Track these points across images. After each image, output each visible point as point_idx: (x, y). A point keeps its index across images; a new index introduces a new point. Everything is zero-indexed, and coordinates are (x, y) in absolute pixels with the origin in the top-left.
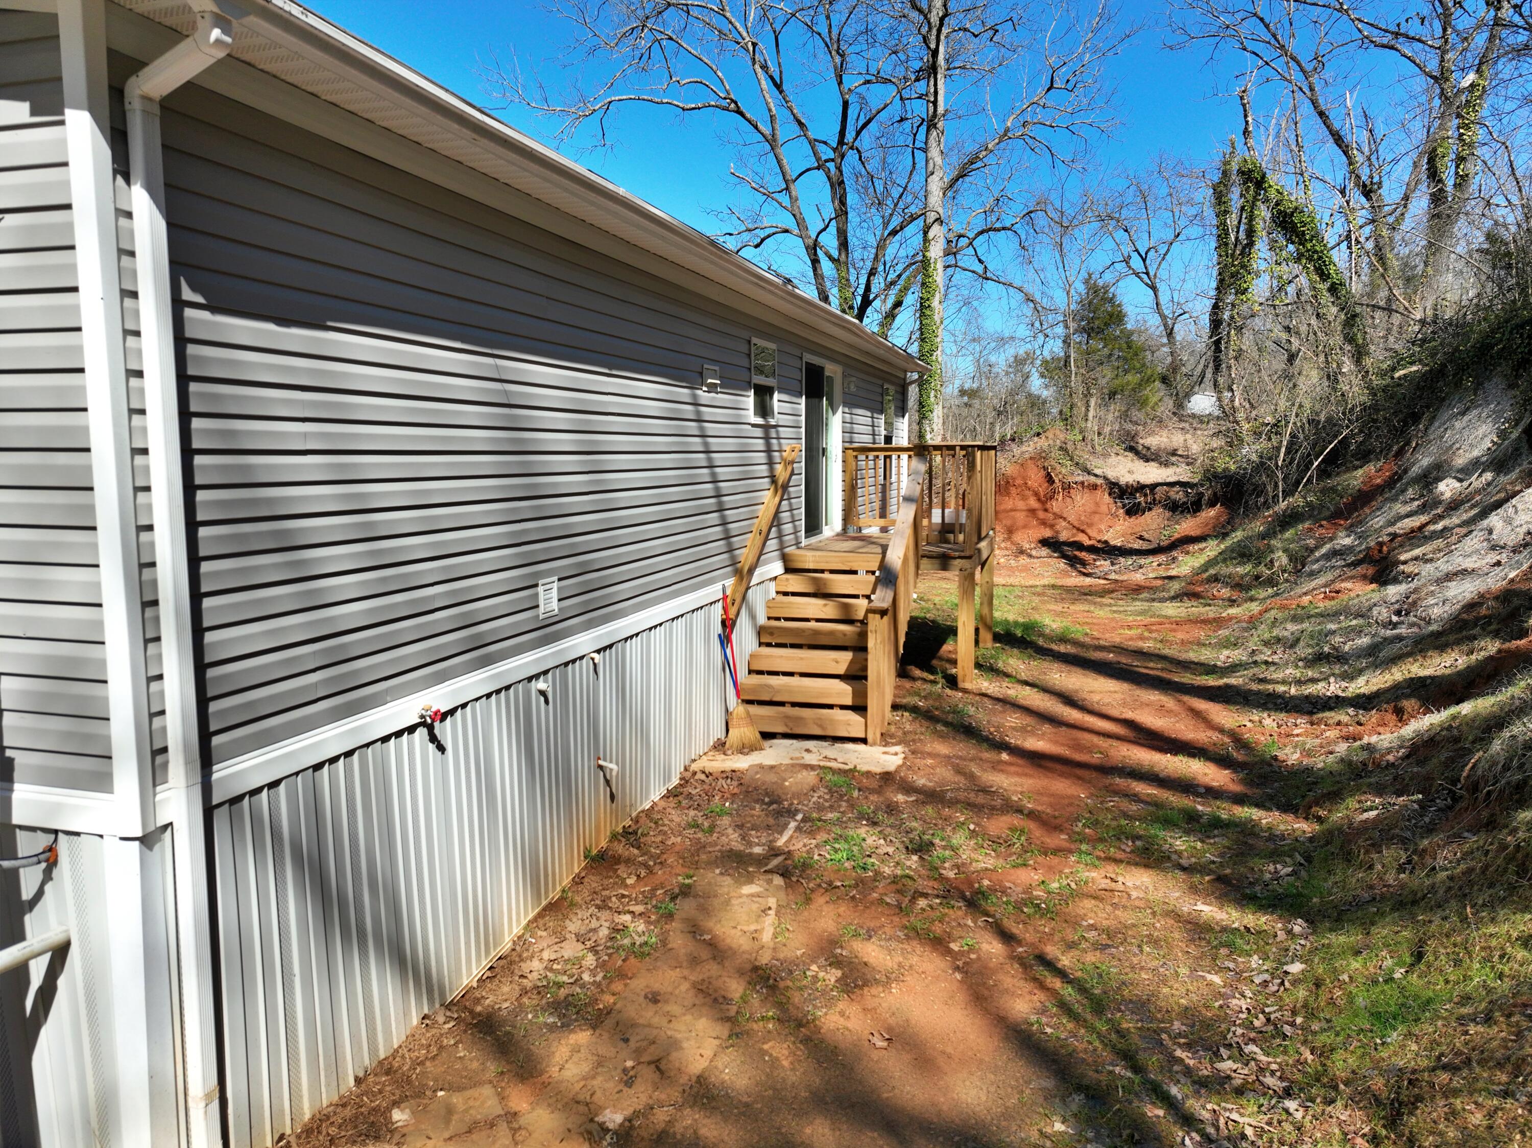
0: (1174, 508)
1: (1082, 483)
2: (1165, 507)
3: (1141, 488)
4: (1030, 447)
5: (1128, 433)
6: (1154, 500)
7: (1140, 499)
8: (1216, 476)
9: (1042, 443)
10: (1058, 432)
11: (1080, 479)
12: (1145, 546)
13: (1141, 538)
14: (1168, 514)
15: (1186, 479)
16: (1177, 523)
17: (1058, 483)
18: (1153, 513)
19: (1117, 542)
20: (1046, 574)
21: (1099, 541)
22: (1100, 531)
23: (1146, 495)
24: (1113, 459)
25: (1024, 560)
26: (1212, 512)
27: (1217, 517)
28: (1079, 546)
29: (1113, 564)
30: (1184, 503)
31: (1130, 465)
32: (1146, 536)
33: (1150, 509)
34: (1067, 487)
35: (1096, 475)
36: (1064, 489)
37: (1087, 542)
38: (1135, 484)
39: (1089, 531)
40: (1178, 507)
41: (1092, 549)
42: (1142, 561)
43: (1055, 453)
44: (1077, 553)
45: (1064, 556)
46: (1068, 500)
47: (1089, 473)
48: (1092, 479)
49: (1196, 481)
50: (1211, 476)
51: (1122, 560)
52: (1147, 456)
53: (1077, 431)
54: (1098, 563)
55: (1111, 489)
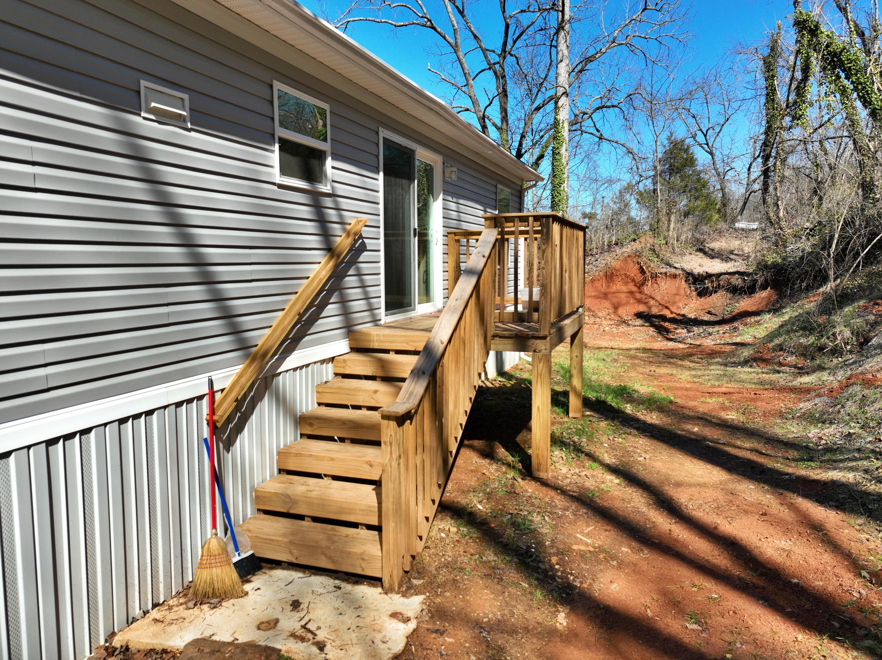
0: (734, 290)
1: (666, 273)
2: (727, 290)
3: (709, 276)
4: (629, 249)
5: (698, 240)
6: (719, 285)
7: (708, 284)
8: (766, 267)
9: (636, 246)
10: (648, 238)
11: (664, 270)
12: (713, 318)
13: (709, 313)
14: (730, 295)
15: (742, 270)
16: (737, 302)
17: (648, 274)
18: (718, 294)
19: (692, 316)
20: (639, 339)
21: (679, 315)
22: (679, 308)
23: (712, 282)
24: (688, 258)
25: (623, 328)
26: (764, 294)
27: (769, 297)
28: (664, 318)
29: (689, 332)
30: (742, 287)
31: (700, 261)
32: (713, 311)
33: (716, 292)
34: (655, 277)
35: (675, 268)
36: (652, 278)
37: (670, 315)
38: (705, 274)
39: (671, 308)
40: (737, 290)
41: (673, 321)
42: (711, 330)
43: (647, 253)
44: (662, 323)
45: (652, 325)
46: (655, 285)
47: (671, 266)
48: (673, 271)
49: (751, 271)
50: (763, 266)
51: (695, 329)
52: (712, 255)
53: (662, 238)
54: (678, 331)
55: (687, 277)
